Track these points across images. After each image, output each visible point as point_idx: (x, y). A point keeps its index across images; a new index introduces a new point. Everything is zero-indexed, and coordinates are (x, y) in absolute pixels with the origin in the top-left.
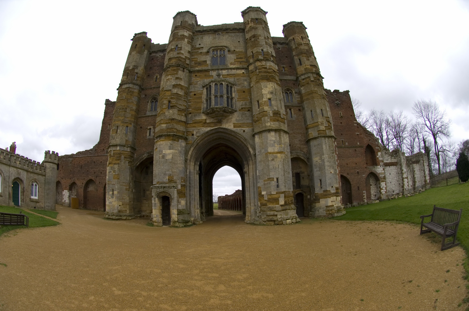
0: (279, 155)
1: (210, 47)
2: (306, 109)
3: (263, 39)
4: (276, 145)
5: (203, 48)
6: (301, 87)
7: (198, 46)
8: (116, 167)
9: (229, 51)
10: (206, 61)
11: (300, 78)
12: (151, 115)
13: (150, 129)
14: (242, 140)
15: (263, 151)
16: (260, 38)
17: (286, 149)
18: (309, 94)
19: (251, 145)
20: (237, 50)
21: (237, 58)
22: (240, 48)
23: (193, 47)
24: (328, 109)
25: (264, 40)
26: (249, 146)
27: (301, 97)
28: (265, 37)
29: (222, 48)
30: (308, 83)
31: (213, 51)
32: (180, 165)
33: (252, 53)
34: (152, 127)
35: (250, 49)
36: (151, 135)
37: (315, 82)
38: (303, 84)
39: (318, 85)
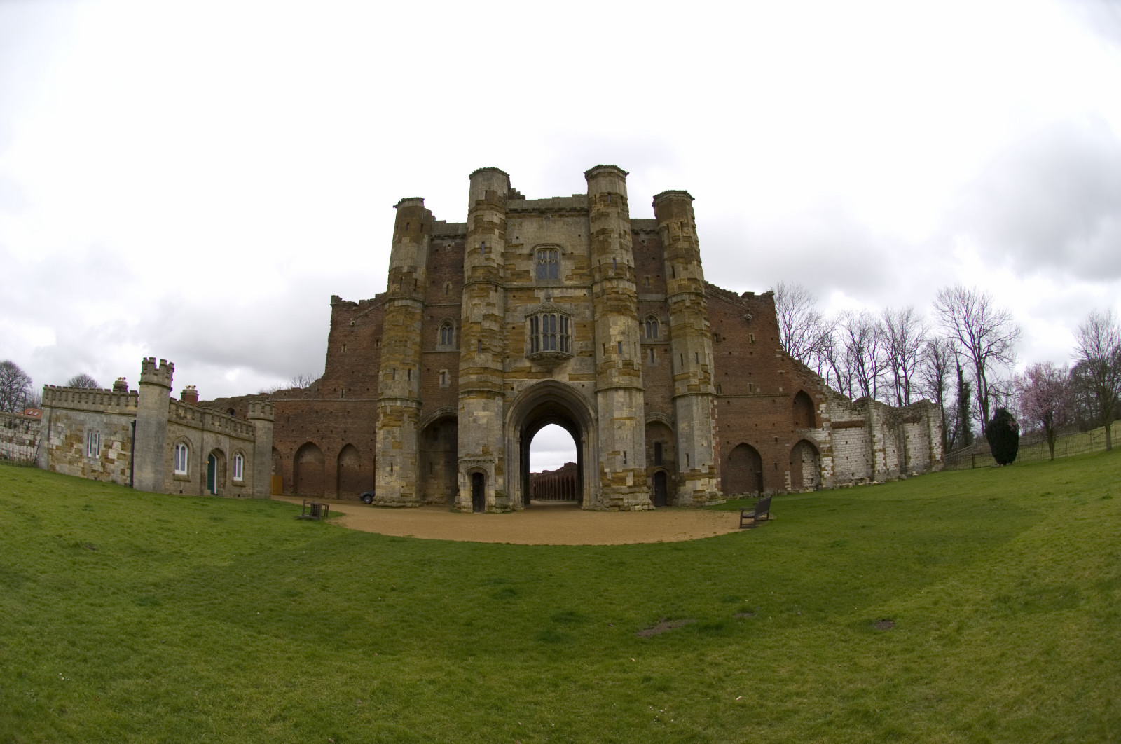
0: (628, 422)
1: (533, 245)
2: (674, 351)
3: (616, 238)
4: (625, 409)
5: (522, 245)
6: (671, 315)
7: (514, 241)
8: (397, 431)
9: (563, 254)
10: (528, 272)
11: (670, 301)
12: (443, 351)
13: (444, 373)
14: (580, 398)
15: (608, 415)
16: (612, 235)
17: (638, 413)
18: (681, 329)
19: (592, 406)
20: (576, 253)
21: (576, 268)
22: (581, 251)
23: (508, 244)
24: (707, 352)
25: (619, 240)
26: (589, 407)
27: (670, 331)
28: (620, 234)
29: (552, 248)
30: (681, 311)
31: (539, 251)
32: (497, 432)
33: (599, 262)
34: (446, 371)
35: (596, 255)
36: (446, 383)
37: (692, 308)
38: (674, 311)
39: (697, 313)
